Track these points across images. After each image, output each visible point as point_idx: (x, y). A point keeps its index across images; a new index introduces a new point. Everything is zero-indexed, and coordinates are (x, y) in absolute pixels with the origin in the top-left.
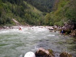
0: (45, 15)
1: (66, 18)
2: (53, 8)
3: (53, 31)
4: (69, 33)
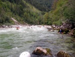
0: (44, 14)
1: (64, 18)
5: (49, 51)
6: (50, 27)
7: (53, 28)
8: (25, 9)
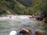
0: (27, 8)
1: (40, 11)
2: (32, 4)
3: (32, 18)
4: (41, 19)
5: (30, 31)
6: (31, 16)
7: (33, 17)
8: (15, 5)
